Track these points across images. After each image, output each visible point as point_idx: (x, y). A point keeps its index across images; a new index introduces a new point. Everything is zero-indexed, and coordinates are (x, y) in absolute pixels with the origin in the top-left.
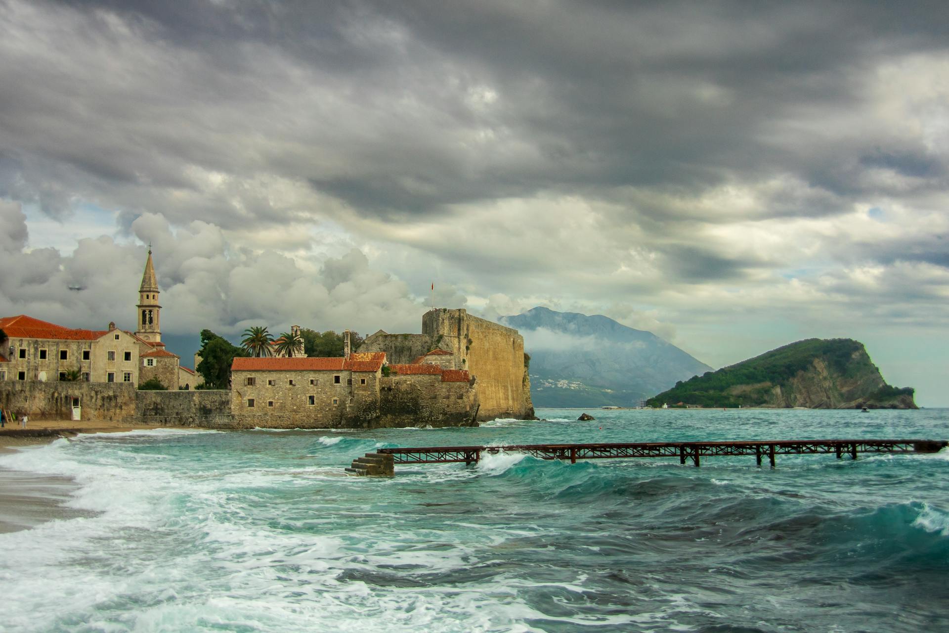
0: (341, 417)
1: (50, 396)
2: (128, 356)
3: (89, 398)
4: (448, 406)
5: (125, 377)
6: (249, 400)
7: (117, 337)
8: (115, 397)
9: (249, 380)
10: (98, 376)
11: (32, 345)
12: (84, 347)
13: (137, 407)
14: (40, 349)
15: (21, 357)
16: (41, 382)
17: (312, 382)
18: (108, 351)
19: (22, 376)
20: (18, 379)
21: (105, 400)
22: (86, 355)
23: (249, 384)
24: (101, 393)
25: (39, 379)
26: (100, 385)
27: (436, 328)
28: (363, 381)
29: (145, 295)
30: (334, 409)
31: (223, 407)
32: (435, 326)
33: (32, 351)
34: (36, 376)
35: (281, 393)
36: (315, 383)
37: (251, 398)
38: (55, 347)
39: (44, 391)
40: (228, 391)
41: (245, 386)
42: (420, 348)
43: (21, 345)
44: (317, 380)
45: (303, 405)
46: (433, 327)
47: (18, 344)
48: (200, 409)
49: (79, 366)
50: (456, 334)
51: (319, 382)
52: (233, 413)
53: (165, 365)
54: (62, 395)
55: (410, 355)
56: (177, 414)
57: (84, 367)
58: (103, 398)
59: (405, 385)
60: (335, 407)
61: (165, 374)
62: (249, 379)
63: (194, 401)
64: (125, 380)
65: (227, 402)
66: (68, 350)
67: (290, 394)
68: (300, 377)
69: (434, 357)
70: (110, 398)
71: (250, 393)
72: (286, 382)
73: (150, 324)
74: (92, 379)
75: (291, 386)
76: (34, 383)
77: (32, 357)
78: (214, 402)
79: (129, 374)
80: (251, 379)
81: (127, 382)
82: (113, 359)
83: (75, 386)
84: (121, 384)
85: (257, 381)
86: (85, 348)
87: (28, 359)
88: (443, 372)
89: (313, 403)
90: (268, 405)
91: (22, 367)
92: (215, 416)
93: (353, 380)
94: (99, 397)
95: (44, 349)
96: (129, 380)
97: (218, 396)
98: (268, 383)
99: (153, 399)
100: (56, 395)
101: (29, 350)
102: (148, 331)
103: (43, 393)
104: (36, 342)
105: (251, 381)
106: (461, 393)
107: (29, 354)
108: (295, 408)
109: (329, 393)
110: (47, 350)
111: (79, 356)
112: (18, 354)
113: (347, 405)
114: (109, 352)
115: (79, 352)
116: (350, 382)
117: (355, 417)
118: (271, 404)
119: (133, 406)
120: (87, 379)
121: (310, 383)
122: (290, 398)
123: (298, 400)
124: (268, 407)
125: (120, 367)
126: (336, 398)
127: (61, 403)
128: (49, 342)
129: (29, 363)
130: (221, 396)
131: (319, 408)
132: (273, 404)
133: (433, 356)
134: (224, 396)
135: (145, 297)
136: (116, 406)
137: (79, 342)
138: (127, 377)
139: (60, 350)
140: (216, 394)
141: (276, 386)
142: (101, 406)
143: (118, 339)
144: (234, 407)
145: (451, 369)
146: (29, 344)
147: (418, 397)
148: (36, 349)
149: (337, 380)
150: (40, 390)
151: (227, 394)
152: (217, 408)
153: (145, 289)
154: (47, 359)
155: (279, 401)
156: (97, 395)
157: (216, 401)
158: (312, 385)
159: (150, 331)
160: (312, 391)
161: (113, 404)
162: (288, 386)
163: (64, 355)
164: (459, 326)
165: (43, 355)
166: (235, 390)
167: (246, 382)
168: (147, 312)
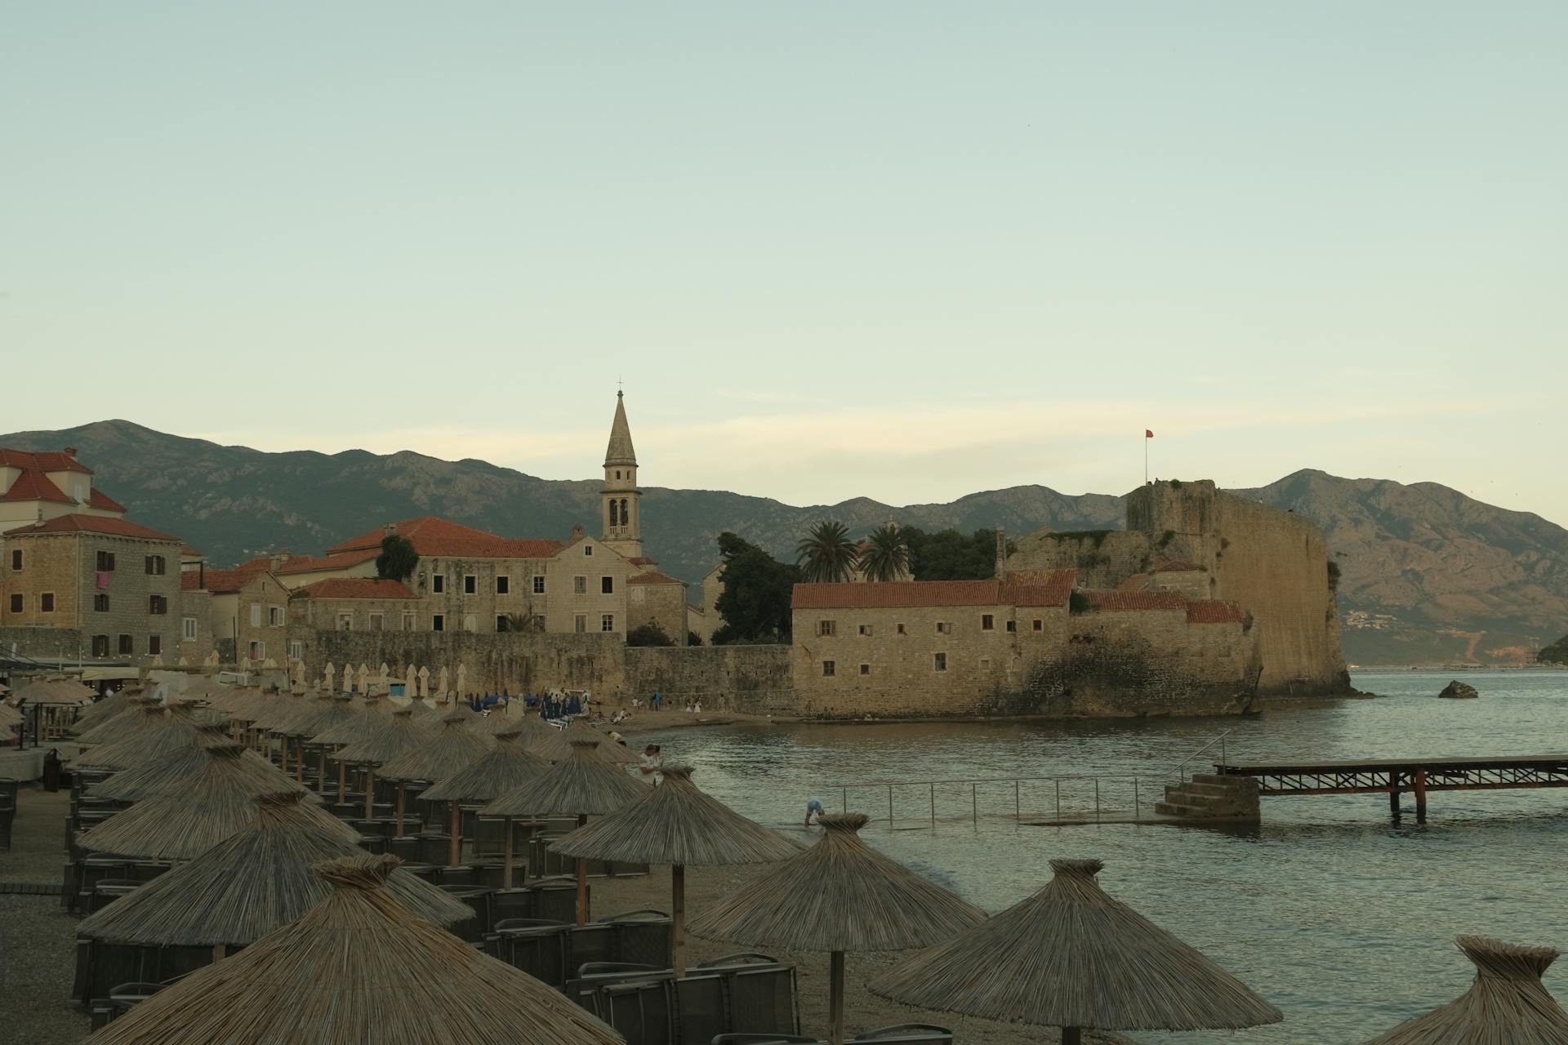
0: (997, 693)
1: (484, 659)
2: (607, 585)
3: (546, 662)
4: (1202, 670)
5: (605, 623)
6: (826, 663)
7: (589, 551)
8: (591, 659)
9: (823, 625)
10: (559, 622)
11: (452, 569)
12: (534, 570)
13: (628, 678)
14: (465, 576)
15: (436, 590)
16: (469, 634)
17: (940, 627)
18: (574, 575)
19: (438, 621)
20: (433, 628)
21: (574, 665)
22: (539, 586)
23: (823, 633)
24: (566, 652)
25: (465, 628)
26: (564, 636)
27: (1158, 519)
28: (1037, 625)
29: (614, 470)
30: (983, 679)
31: (778, 677)
32: (1155, 515)
33: (453, 578)
34: (460, 623)
35: (884, 649)
36: (946, 628)
37: (828, 659)
38: (488, 572)
39: (475, 650)
40: (787, 647)
41: (818, 636)
42: (1127, 557)
43: (435, 570)
44: (950, 624)
45: (925, 672)
46: (1150, 516)
47: (431, 566)
48: (739, 681)
49: (528, 604)
50: (1197, 530)
51: (953, 627)
52: (796, 687)
53: (665, 600)
54: (504, 655)
55: (1108, 573)
56: (697, 689)
57: (537, 605)
58: (570, 662)
59: (1117, 630)
60: (986, 674)
61: (665, 616)
62: (823, 623)
63: (727, 665)
64: (604, 629)
65: (785, 668)
66: (509, 576)
67: (900, 652)
68: (917, 619)
69: (1169, 575)
70: (580, 660)
71: (828, 648)
72: (893, 628)
73: (623, 524)
74: (550, 626)
75: (901, 636)
76: (459, 636)
77: (453, 589)
78: (761, 667)
79: (610, 617)
80: (828, 623)
81: (607, 631)
82: (584, 591)
83: (524, 640)
84: (599, 636)
85: (838, 628)
86: (537, 573)
87: (448, 593)
88: (1189, 604)
89: (943, 667)
90: (860, 671)
91: (439, 609)
92: (765, 694)
93: (1018, 622)
94: (563, 658)
95: (471, 575)
96: (610, 629)
97: (770, 656)
98: (858, 630)
99: (655, 663)
100: (494, 656)
101: (448, 578)
102: (620, 537)
103: (474, 653)
104: (458, 564)
105: (827, 628)
106: (1227, 644)
107: (448, 585)
108: (910, 676)
109: (972, 649)
110: (476, 576)
111: (526, 586)
112: (431, 585)
113: (1008, 671)
114: (576, 578)
115: (527, 579)
116: (1011, 626)
117: (1024, 692)
118: (865, 669)
119: (621, 676)
120: (542, 629)
121: (936, 629)
122: (901, 659)
123: (915, 662)
124: (860, 675)
125: (597, 605)
126: (985, 658)
127: (503, 672)
128: (478, 562)
129: (448, 600)
130: (773, 657)
131: (954, 677)
132: (870, 670)
133: (1168, 573)
134: (779, 656)
135: (614, 475)
136: (592, 675)
137: (526, 562)
138: (607, 623)
139: (497, 576)
140: (766, 653)
141: (874, 636)
142: (566, 676)
143: (590, 554)
144: (798, 674)
145: (1204, 598)
146: (448, 567)
147: (1143, 653)
148: (459, 575)
149: (987, 622)
150: (469, 648)
151: (784, 652)
152: (767, 678)
153: (613, 461)
154: (476, 594)
155: (880, 665)
156: (559, 656)
157: (765, 666)
158: (941, 634)
159: (624, 536)
160: (942, 643)
161: (587, 671)
162: (896, 636)
163: (503, 585)
164: (1202, 514)
165: (470, 585)
166: (800, 645)
167: (819, 629)
168: (618, 503)
